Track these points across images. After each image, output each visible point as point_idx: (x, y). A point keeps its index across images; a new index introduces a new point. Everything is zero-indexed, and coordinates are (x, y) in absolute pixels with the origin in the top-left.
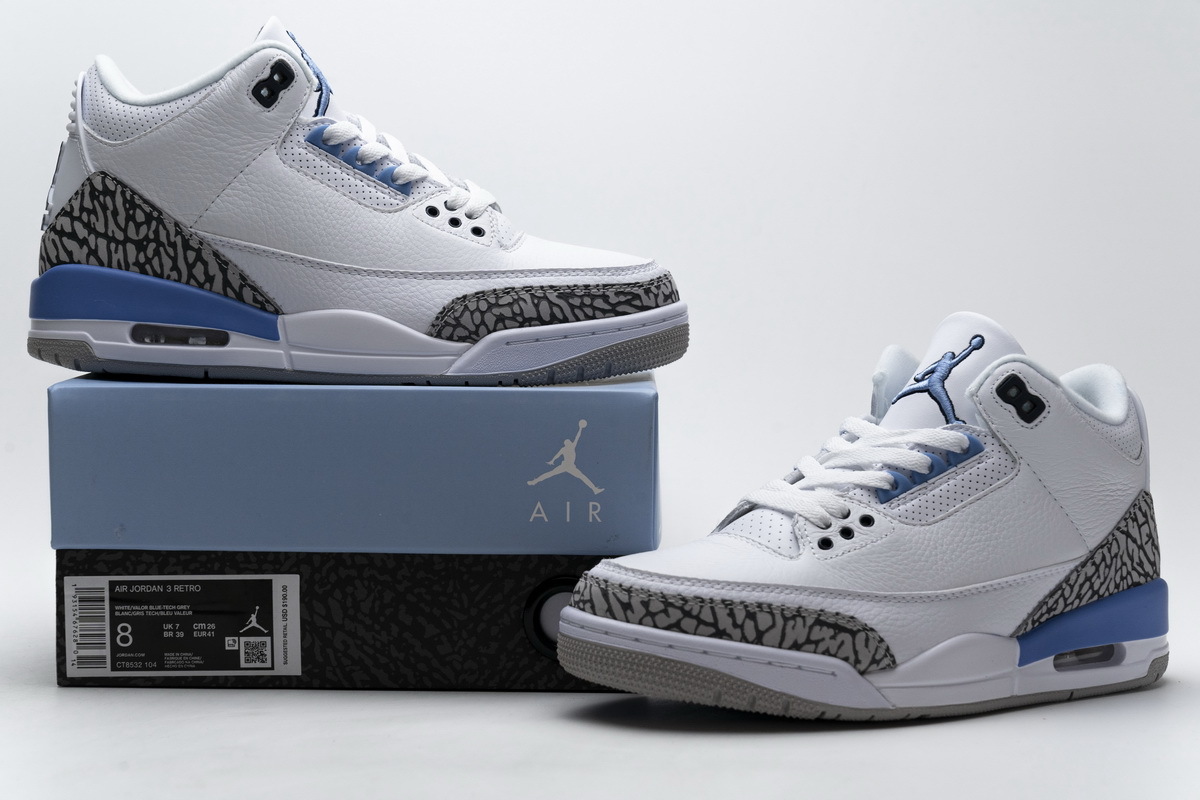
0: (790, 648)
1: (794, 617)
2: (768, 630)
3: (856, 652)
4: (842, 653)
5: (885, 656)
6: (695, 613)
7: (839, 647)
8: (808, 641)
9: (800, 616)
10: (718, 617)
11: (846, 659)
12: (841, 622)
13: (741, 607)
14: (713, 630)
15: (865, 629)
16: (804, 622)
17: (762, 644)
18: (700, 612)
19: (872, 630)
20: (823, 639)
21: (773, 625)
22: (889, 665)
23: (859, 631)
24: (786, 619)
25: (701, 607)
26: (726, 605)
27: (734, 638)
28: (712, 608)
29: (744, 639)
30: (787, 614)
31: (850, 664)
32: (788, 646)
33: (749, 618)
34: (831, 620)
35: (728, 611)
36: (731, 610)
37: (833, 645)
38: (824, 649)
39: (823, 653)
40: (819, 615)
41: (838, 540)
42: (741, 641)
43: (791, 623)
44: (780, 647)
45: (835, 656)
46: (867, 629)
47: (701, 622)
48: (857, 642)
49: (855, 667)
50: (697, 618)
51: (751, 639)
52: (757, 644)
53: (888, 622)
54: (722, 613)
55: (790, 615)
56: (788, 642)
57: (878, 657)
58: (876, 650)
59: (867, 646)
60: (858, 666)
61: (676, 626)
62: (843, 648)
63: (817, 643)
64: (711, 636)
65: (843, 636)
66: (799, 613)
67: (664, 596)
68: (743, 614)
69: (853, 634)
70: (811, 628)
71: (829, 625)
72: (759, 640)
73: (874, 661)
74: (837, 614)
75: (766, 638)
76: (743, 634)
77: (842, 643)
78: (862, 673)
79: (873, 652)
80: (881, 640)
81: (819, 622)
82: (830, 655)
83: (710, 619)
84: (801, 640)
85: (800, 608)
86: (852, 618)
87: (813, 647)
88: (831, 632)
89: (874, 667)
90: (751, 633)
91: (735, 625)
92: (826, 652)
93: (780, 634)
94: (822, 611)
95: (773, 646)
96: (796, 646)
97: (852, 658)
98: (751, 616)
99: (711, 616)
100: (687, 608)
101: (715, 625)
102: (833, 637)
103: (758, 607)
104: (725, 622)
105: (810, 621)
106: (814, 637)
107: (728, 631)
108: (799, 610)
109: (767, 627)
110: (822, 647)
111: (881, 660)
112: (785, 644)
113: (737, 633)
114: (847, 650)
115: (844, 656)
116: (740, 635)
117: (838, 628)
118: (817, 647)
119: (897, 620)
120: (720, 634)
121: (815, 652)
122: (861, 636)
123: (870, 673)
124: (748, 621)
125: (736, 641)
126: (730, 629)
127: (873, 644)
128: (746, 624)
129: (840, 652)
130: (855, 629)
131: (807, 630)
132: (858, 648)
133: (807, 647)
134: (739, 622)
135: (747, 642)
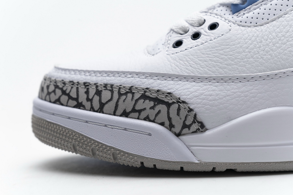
0: (121, 116)
1: (126, 93)
2: (107, 102)
3: (170, 119)
4: (159, 119)
5: (194, 122)
6: (67, 92)
7: (157, 115)
8: (134, 110)
9: (131, 92)
10: (80, 94)
11: (162, 124)
12: (161, 97)
13: (94, 87)
14: (75, 103)
15: (178, 102)
16: (133, 96)
17: (103, 113)
18: (70, 91)
19: (184, 102)
20: (145, 109)
21: (111, 100)
22: (198, 129)
23: (174, 103)
24: (120, 95)
25: (72, 87)
26: (86, 86)
27: (86, 108)
28: (77, 88)
29: (92, 109)
30: (123, 91)
31: (166, 127)
32: (119, 114)
33: (97, 95)
34: (154, 95)
35: (86, 90)
36: (88, 89)
37: (152, 114)
38: (145, 116)
39: (145, 119)
40: (145, 92)
41: (187, 41)
42: (90, 110)
43: (124, 97)
44: (114, 115)
45: (153, 121)
46: (179, 101)
47: (70, 98)
48: (171, 111)
49: (170, 130)
50: (68, 95)
51: (96, 109)
52: (100, 112)
53: (202, 97)
54: (82, 90)
55: (125, 92)
56: (120, 111)
57: (188, 123)
58: (186, 117)
59: (178, 114)
60: (173, 129)
61: (58, 101)
62: (160, 115)
63: (140, 111)
64: (75, 107)
65: (161, 107)
66: (131, 91)
67: (56, 82)
68: (94, 91)
69: (169, 105)
70: (137, 101)
71: (151, 99)
72: (101, 110)
73: (185, 126)
74: (158, 91)
75: (106, 108)
76: (92, 105)
77: (159, 112)
78: (178, 135)
79: (183, 119)
80: (191, 110)
81: (144, 97)
82: (150, 121)
83: (74, 96)
84: (129, 110)
85: (132, 87)
86: (169, 93)
87: (137, 114)
88: (152, 104)
89: (186, 130)
90: (96, 105)
91: (88, 99)
92: (147, 119)
93: (114, 105)
94: (147, 89)
95: (110, 114)
96: (125, 114)
97: (167, 123)
98: (98, 93)
99: (76, 93)
100: (64, 89)
101: (76, 99)
102: (152, 108)
103: (104, 87)
104: (83, 98)
105: (137, 96)
106: (138, 108)
107: (83, 104)
108: (131, 88)
109: (107, 100)
110: (144, 114)
111: (191, 125)
112: (118, 112)
113: (88, 105)
114: (163, 117)
115: (160, 122)
116: (90, 106)
117: (158, 101)
118: (139, 115)
119: (211, 95)
120: (79, 106)
121: (138, 119)
122: (174, 107)
123: (184, 135)
124: (96, 96)
125: (87, 110)
126: (85, 103)
127: (183, 113)
128: (94, 98)
129: (157, 118)
130: (170, 102)
131: (134, 102)
132: (171, 116)
133: (132, 115)
134: (90, 97)
135: (94, 111)
